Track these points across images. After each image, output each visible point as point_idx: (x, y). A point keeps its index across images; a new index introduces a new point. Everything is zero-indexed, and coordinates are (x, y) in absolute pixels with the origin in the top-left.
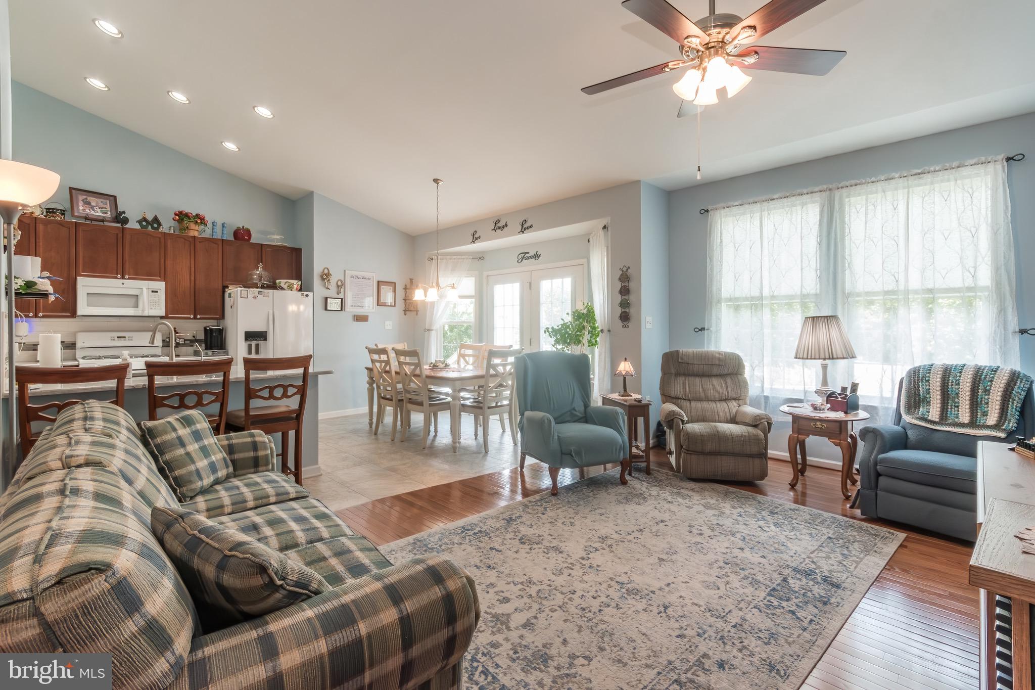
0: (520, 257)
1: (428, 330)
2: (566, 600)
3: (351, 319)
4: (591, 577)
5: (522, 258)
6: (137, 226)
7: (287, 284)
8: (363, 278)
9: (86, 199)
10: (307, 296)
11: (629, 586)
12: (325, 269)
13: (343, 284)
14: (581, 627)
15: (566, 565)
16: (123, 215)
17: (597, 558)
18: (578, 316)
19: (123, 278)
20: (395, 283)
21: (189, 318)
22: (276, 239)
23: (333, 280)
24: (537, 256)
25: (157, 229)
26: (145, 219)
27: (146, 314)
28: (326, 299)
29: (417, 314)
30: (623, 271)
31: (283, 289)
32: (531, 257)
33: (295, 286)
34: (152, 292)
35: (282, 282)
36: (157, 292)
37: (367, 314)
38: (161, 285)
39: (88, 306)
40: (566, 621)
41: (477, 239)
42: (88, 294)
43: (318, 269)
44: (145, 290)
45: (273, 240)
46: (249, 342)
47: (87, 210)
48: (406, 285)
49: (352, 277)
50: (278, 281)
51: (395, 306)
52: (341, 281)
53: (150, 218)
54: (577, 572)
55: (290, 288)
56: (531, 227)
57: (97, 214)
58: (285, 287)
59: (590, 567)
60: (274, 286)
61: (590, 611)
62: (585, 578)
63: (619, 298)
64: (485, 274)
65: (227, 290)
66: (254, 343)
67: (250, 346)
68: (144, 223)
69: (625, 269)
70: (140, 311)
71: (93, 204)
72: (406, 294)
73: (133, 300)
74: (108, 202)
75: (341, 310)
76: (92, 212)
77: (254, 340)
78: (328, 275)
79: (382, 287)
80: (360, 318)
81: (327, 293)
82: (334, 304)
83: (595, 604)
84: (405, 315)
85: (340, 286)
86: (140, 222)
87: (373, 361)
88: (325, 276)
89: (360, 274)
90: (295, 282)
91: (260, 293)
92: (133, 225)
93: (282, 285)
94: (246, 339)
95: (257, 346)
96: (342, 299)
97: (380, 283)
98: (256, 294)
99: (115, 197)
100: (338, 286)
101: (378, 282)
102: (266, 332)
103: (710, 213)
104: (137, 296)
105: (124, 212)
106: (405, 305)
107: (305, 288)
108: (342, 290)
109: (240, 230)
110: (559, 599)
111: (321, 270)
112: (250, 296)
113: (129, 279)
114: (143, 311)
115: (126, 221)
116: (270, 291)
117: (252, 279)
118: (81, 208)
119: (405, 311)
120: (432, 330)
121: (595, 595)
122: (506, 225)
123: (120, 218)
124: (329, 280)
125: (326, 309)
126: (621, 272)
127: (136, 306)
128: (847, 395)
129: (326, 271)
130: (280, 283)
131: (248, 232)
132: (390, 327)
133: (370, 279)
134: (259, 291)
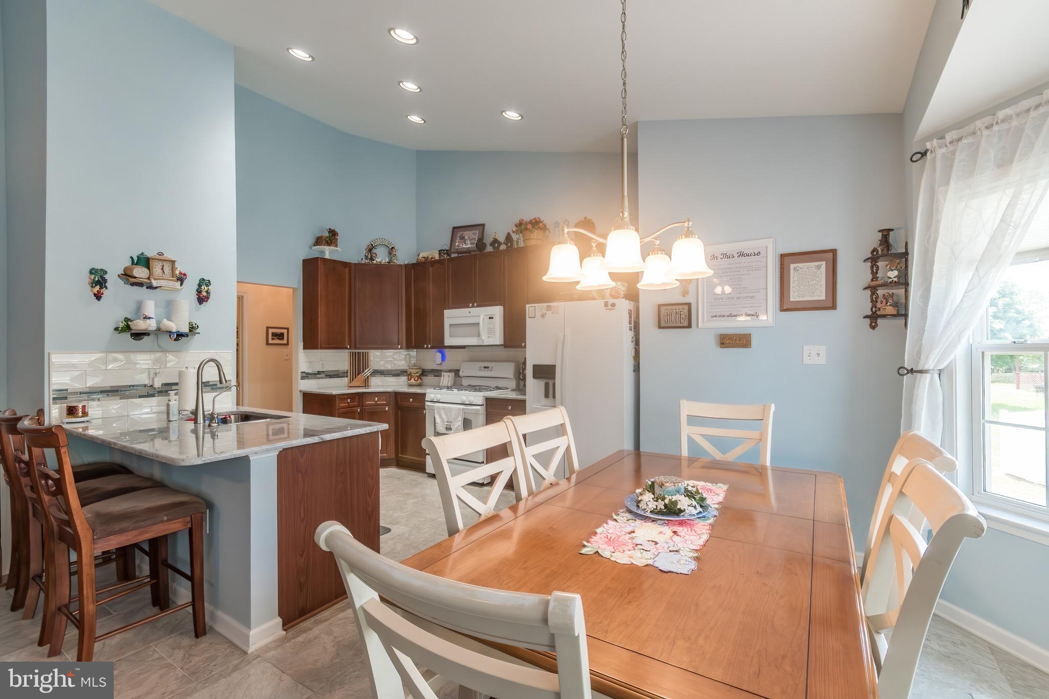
1: (912, 371)
3: (713, 341)
7: (597, 291)
9: (462, 234)
16: (484, 241)
19: (473, 306)
20: (834, 252)
27: (487, 343)
28: (659, 308)
34: (490, 318)
36: (492, 318)
37: (746, 332)
38: (499, 311)
39: (450, 337)
42: (450, 325)
44: (482, 317)
47: (461, 245)
48: (874, 250)
49: (715, 257)
51: (836, 308)
53: (503, 237)
57: (467, 246)
66: (549, 382)
70: (482, 341)
71: (466, 238)
72: (868, 274)
73: (476, 329)
74: (478, 232)
75: (690, 326)
76: (464, 246)
79: (792, 266)
80: (733, 341)
82: (674, 316)
84: (867, 328)
86: (492, 244)
91: (549, 308)
92: (489, 249)
94: (535, 377)
96: (692, 304)
97: (787, 258)
98: (544, 311)
99: (484, 225)
101: (783, 255)
102: (554, 366)
104: (477, 324)
106: (868, 303)
108: (691, 287)
109: (580, 223)
112: (538, 314)
113: (477, 306)
114: (484, 340)
115: (484, 246)
116: (561, 304)
118: (457, 244)
119: (874, 318)
123: (481, 245)
125: (658, 327)
127: (479, 335)
132: (822, 360)
133: (759, 253)
134: (547, 306)
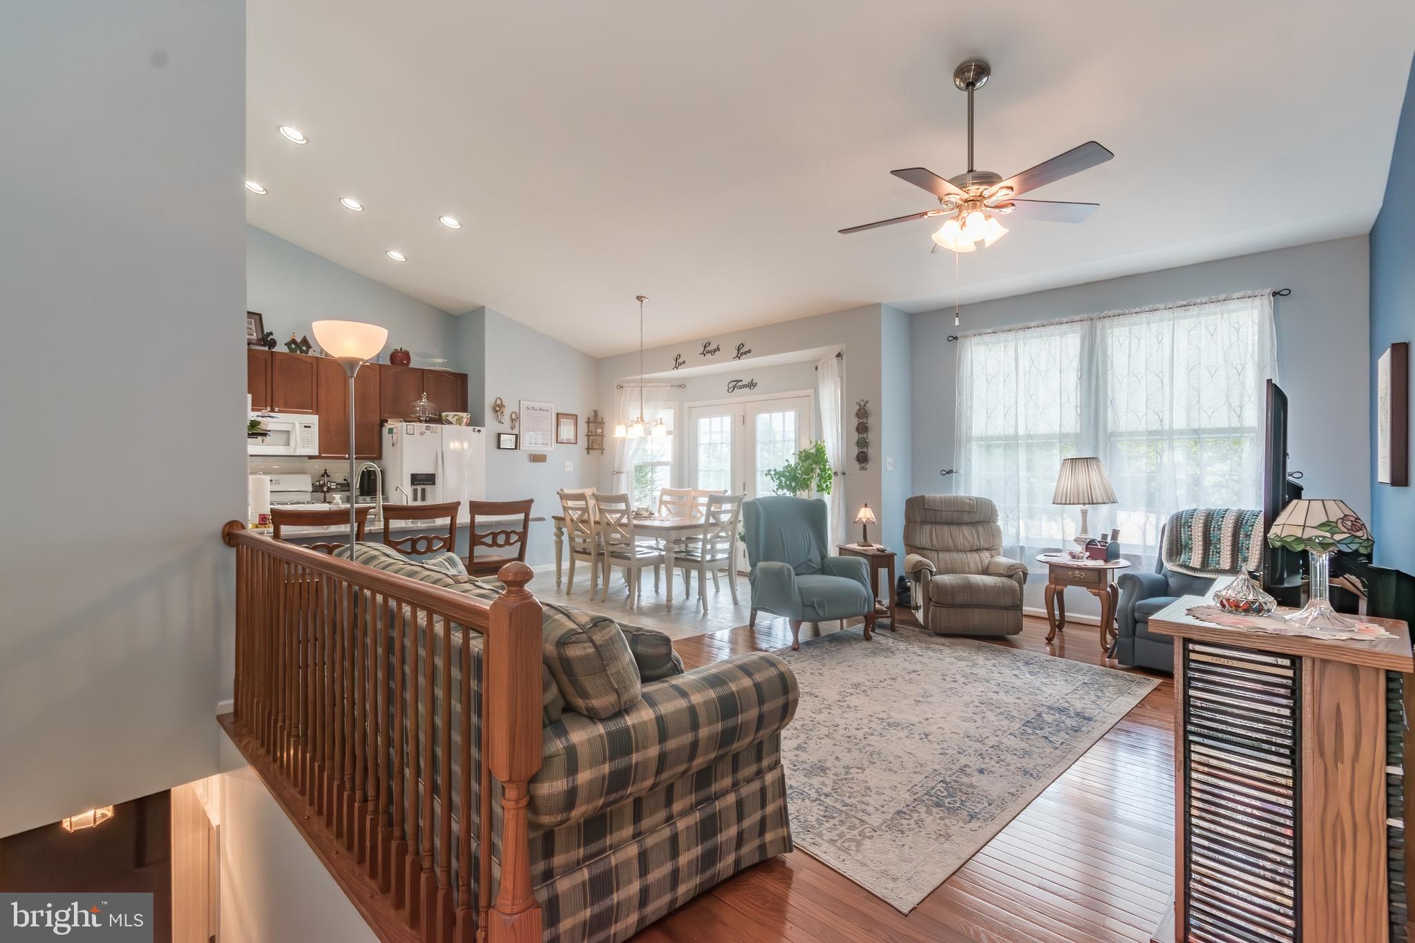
0: (731, 385)
1: (618, 472)
2: (831, 731)
3: (526, 458)
4: (850, 715)
5: (734, 387)
6: (285, 350)
7: (456, 417)
8: (541, 409)
10: (479, 431)
11: (889, 720)
12: (496, 400)
13: (518, 417)
14: (849, 749)
15: (824, 706)
16: (271, 337)
17: (853, 701)
18: (804, 456)
19: (272, 410)
20: (577, 416)
21: (345, 458)
22: (437, 362)
23: (507, 412)
24: (752, 385)
25: (307, 352)
26: (294, 341)
27: (298, 453)
28: (499, 435)
29: (602, 453)
30: (860, 405)
31: (450, 423)
32: (745, 386)
33: (465, 420)
34: (305, 427)
35: (450, 415)
36: (310, 427)
37: (544, 453)
38: (314, 419)
40: (835, 745)
41: (680, 364)
43: (489, 400)
44: (297, 426)
45: (435, 365)
46: (415, 487)
48: (589, 418)
49: (528, 408)
50: (444, 414)
51: (576, 443)
52: (516, 413)
53: (299, 340)
54: (836, 711)
55: (459, 422)
56: (749, 351)
58: (453, 421)
59: (848, 707)
60: (439, 420)
61: (856, 738)
62: (845, 715)
63: (855, 436)
64: (687, 405)
65: (386, 424)
66: (419, 488)
67: (415, 491)
68: (293, 346)
69: (862, 404)
70: (292, 450)
72: (589, 429)
73: (284, 436)
74: (253, 320)
75: (516, 448)
77: (420, 484)
78: (502, 406)
79: (562, 420)
80: (537, 458)
81: (500, 428)
82: (507, 441)
83: (860, 734)
84: (588, 453)
85: (515, 419)
86: (288, 345)
87: (565, 509)
88: (498, 408)
89: (536, 405)
90: (464, 415)
91: (428, 428)
92: (281, 348)
93: (450, 418)
94: (412, 483)
95: (423, 491)
96: (517, 435)
97: (559, 416)
98: (424, 429)
99: (260, 315)
100: (512, 420)
101: (558, 414)
102: (434, 475)
103: (959, 340)
104: (289, 432)
105: (271, 333)
106: (589, 442)
107: (476, 422)
108: (517, 425)
109: (399, 352)
110: (824, 731)
111: (493, 401)
112: (417, 432)
113: (279, 412)
114: (295, 449)
115: (273, 343)
116: (439, 426)
117: (416, 412)
119: (588, 449)
120: (622, 473)
121: (858, 728)
122: (718, 349)
123: (267, 340)
124: (502, 413)
125: (499, 447)
126: (858, 407)
127: (288, 444)
128: (1107, 543)
129: (499, 402)
130: (447, 416)
131: (407, 355)
132: (571, 469)
133: (548, 411)
134: (427, 426)
